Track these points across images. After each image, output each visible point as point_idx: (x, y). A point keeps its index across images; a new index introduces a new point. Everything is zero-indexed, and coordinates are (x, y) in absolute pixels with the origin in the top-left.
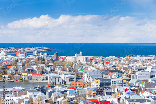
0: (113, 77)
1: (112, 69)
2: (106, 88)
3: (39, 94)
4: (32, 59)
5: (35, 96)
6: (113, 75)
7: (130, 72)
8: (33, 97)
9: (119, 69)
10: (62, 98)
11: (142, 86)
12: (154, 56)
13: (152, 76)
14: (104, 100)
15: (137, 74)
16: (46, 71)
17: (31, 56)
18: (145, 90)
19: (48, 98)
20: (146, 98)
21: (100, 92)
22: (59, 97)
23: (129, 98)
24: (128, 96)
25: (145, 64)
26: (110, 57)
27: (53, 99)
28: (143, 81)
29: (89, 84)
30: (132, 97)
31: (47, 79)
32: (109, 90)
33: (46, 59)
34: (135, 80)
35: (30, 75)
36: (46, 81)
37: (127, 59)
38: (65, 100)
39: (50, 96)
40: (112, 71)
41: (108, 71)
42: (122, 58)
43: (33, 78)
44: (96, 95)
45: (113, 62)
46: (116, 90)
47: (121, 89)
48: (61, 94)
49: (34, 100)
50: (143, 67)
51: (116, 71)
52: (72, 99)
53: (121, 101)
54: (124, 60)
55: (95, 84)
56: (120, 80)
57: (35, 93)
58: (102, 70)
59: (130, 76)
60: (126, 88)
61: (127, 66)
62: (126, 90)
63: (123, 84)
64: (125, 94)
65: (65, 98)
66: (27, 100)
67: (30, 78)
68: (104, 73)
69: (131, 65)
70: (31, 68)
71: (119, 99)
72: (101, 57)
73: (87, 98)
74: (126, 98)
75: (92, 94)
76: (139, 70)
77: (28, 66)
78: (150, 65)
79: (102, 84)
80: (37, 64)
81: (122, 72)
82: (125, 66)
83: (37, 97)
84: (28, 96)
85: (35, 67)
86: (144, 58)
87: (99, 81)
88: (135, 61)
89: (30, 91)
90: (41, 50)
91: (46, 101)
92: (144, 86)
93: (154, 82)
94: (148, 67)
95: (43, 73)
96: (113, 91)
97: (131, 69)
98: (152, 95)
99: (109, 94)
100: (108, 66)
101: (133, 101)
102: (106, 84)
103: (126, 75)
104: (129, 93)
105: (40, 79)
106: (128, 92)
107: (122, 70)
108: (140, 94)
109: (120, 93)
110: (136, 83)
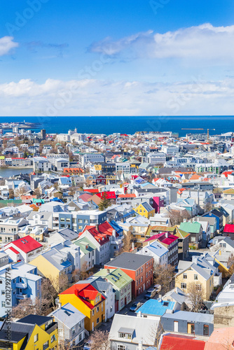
0: (118, 161)
1: (116, 150)
2: (109, 174)
3: (22, 183)
4: (12, 137)
5: (16, 186)
6: (119, 158)
7: (140, 153)
8: (13, 188)
9: (125, 151)
10: (53, 188)
11: (156, 171)
12: (171, 133)
13: (168, 159)
14: (106, 190)
15: (148, 156)
16: (30, 153)
17: (9, 134)
18: (159, 177)
19: (33, 189)
20: (161, 187)
21: (101, 180)
22: (48, 188)
23: (139, 187)
24: (137, 185)
25: (159, 143)
26: (114, 135)
27: (41, 190)
28: (157, 165)
29: (87, 170)
30: (142, 186)
31: (32, 164)
32: (113, 178)
33: (29, 137)
34: (147, 164)
35: (9, 159)
36: (31, 167)
37: (136, 137)
38: (56, 191)
39: (36, 186)
40: (117, 153)
41: (112, 153)
42: (130, 136)
43: (13, 163)
44: (97, 184)
45: (118, 141)
46: (122, 176)
47: (129, 176)
48: (50, 184)
49: (14, 191)
50: (156, 147)
51: (122, 152)
52: (65, 190)
53: (129, 191)
54: (132, 139)
55: (95, 170)
56: (127, 164)
57: (16, 183)
58: (104, 152)
59: (140, 160)
60: (134, 174)
61: (136, 147)
62: (135, 177)
63: (132, 170)
64: (133, 183)
65: (56, 188)
66: (6, 192)
67: (9, 164)
68: (107, 155)
69: (141, 145)
70: (10, 149)
71: (126, 189)
72: (102, 135)
73: (85, 188)
74: (135, 188)
75: (91, 183)
76: (151, 151)
77: (5, 147)
78: (165, 144)
79: (104, 170)
80: (17, 144)
81: (129, 154)
82: (133, 146)
83: (18, 188)
84: (6, 187)
85: (15, 149)
86: (158, 136)
87: (100, 166)
88: (147, 140)
89: (9, 180)
90: (22, 126)
91: (32, 193)
92: (158, 172)
93: (170, 166)
94: (163, 147)
95: (26, 156)
96: (118, 179)
97: (142, 149)
98: (169, 183)
99: (113, 182)
100: (111, 146)
101: (144, 191)
102: (109, 170)
103: (134, 158)
104: (138, 181)
105: (22, 164)
106: (137, 179)
107: (129, 151)
108: (153, 181)
109: (128, 181)
110: (147, 168)
